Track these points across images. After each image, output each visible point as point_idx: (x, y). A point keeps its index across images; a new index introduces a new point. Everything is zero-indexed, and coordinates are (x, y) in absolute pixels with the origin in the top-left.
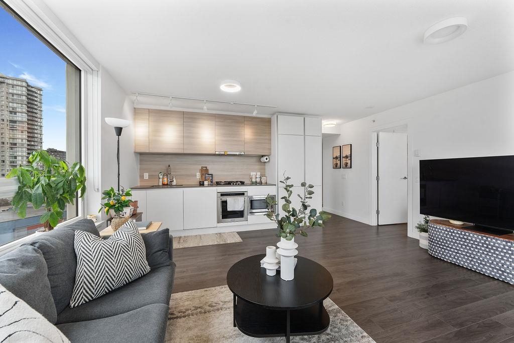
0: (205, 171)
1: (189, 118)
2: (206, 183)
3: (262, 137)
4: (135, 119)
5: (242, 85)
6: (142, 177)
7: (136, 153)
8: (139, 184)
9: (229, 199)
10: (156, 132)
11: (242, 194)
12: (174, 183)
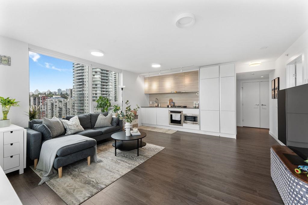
0: (171, 101)
1: (161, 78)
2: (170, 106)
3: (195, 82)
4: (145, 82)
5: (161, 64)
6: (150, 103)
7: (145, 94)
8: (149, 106)
9: (173, 114)
10: (150, 85)
11: (180, 112)
12: (159, 106)
